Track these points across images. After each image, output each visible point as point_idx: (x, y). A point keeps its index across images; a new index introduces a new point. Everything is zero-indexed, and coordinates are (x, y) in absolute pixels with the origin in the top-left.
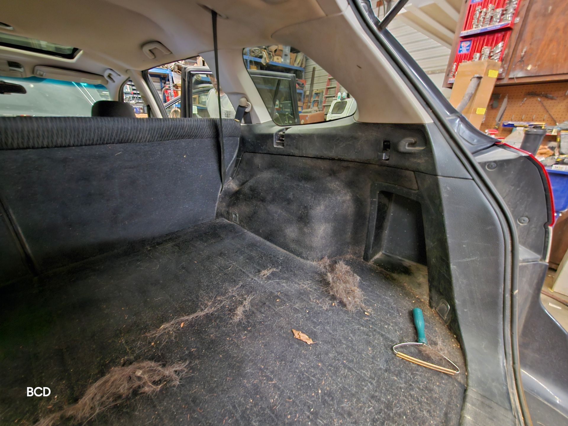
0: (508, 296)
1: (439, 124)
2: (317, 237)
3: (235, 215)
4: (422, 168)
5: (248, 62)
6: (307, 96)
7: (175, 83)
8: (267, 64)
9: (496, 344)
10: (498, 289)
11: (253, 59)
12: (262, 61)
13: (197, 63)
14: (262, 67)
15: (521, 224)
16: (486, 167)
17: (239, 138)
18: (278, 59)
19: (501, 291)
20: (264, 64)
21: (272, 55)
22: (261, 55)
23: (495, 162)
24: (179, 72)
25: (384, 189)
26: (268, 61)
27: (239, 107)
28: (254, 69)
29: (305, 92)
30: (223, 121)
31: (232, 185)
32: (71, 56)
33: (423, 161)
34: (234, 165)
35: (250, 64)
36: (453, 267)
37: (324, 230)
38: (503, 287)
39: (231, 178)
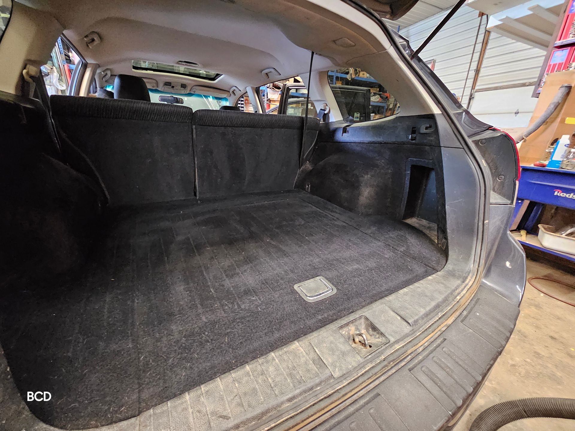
0: (481, 224)
1: (445, 114)
2: (363, 196)
3: (308, 186)
4: (433, 143)
5: (335, 78)
6: (390, 109)
7: (269, 98)
8: (352, 79)
9: (469, 256)
10: (474, 220)
11: (339, 75)
12: (348, 77)
13: (289, 80)
14: (347, 82)
15: (499, 180)
16: (480, 143)
17: (318, 132)
18: (363, 74)
19: (476, 221)
20: (350, 79)
21: (358, 71)
22: (347, 71)
23: (485, 139)
24: (273, 88)
25: (414, 164)
26: (353, 76)
27: (321, 111)
28: (339, 84)
29: (388, 106)
30: (308, 119)
31: (308, 166)
32: (213, 79)
33: (434, 138)
34: (311, 153)
35: (336, 80)
36: (447, 207)
37: (368, 193)
38: (477, 218)
39: (308, 162)
